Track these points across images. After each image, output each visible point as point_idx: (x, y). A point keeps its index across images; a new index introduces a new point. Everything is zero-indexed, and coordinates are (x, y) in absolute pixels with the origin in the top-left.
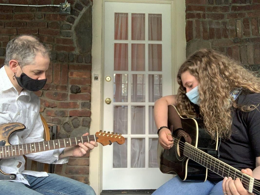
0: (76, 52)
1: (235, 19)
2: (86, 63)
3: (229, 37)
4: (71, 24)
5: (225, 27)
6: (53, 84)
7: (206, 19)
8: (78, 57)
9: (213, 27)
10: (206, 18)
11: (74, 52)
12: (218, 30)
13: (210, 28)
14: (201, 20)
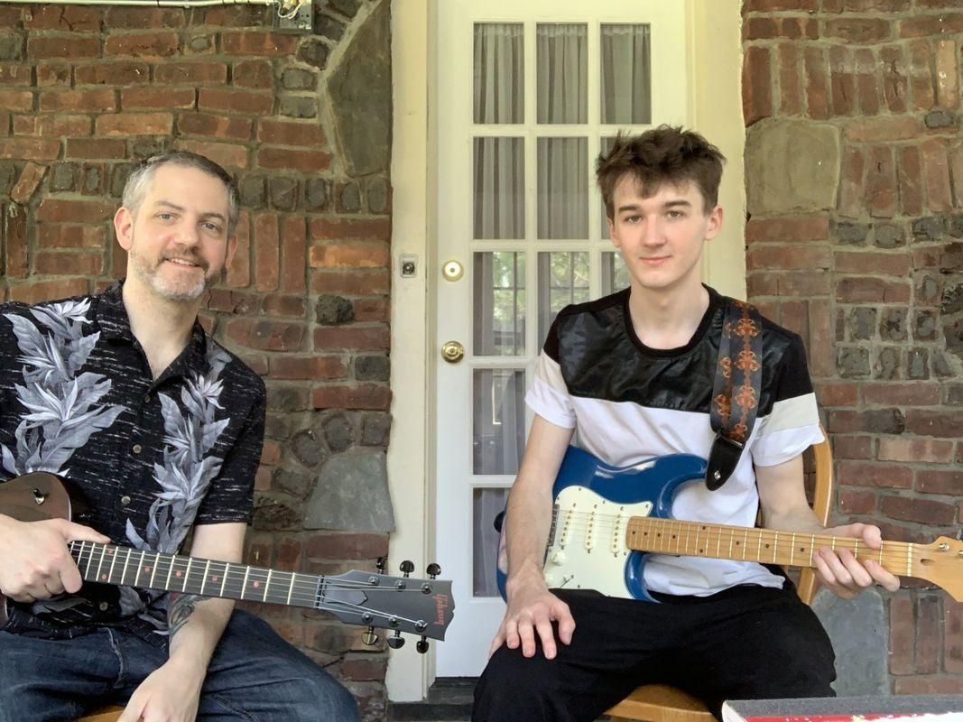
0: (333, 173)
2: (371, 211)
3: (909, 104)
4: (316, 69)
5: (894, 68)
6: (251, 291)
7: (821, 40)
8: (341, 191)
9: (848, 69)
10: (820, 34)
11: (325, 174)
12: (867, 79)
13: (834, 73)
14: (804, 42)
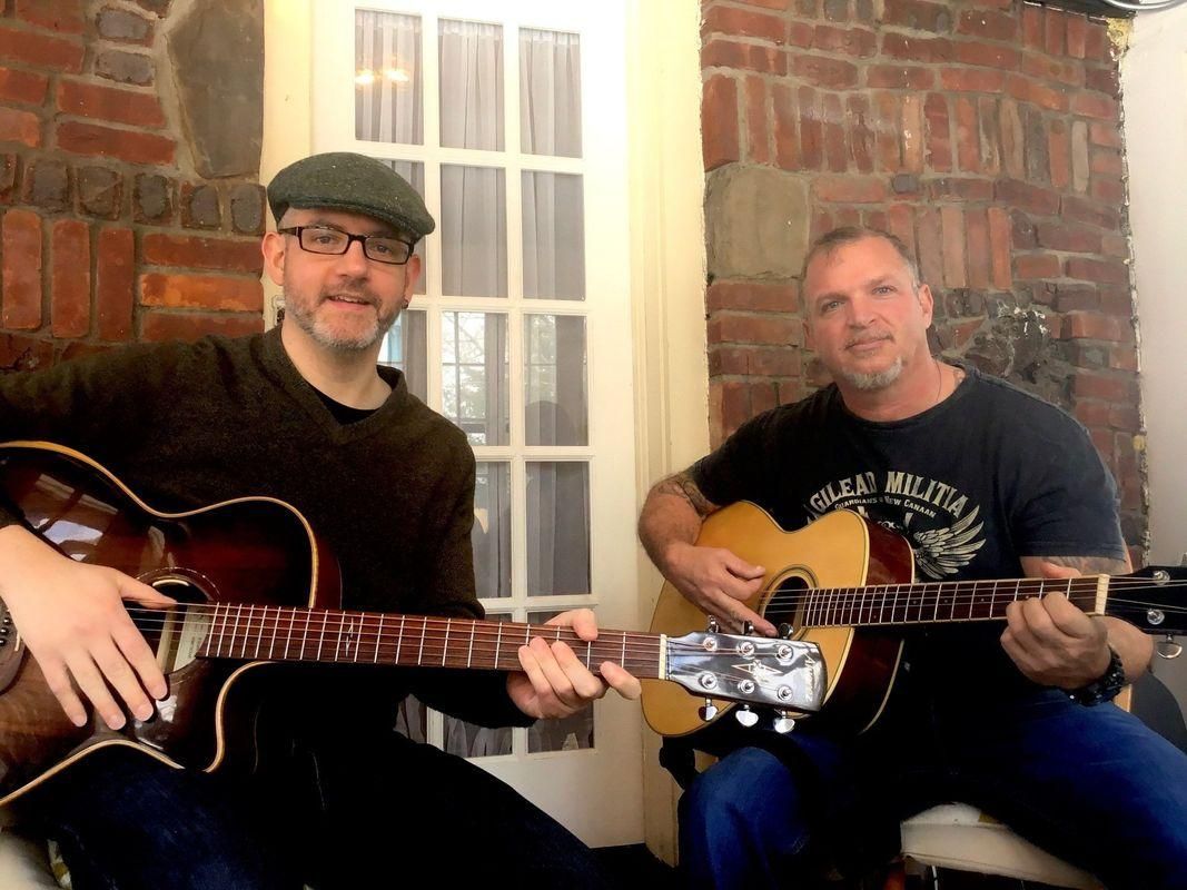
0: (178, 169)
1: (895, 92)
2: (237, 230)
3: (877, 163)
4: (153, 15)
5: (862, 121)
6: (43, 335)
7: (788, 77)
8: (191, 193)
9: (817, 116)
10: (789, 69)
11: (166, 170)
12: (835, 130)
13: (803, 118)
14: (771, 79)
